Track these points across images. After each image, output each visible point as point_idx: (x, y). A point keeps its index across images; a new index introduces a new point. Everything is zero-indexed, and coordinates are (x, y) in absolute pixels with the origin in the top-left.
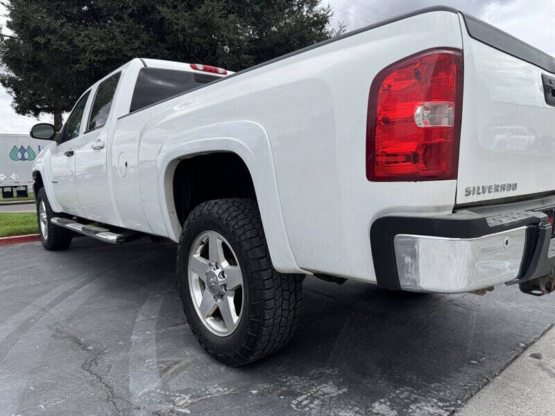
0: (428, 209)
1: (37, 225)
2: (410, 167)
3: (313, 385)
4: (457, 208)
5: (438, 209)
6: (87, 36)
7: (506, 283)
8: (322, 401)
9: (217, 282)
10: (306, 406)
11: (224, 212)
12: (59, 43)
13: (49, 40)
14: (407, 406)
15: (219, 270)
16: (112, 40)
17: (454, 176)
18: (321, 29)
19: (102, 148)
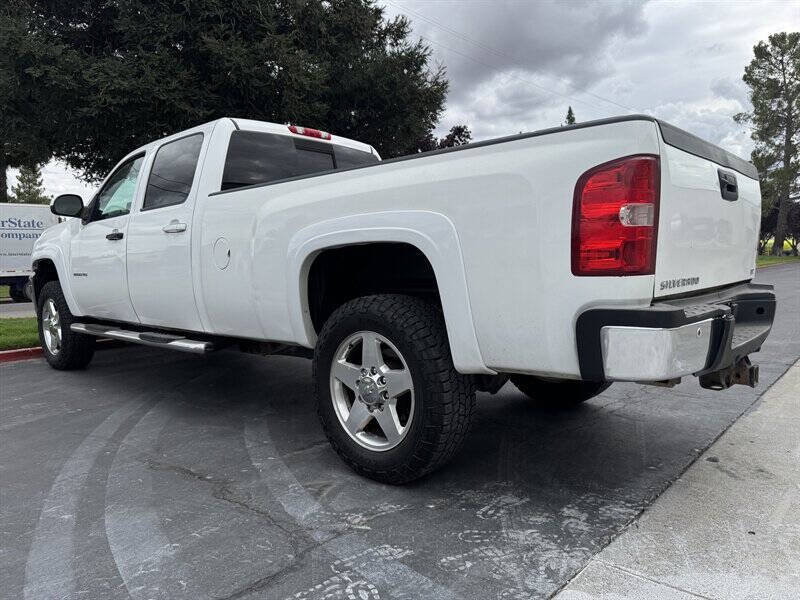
0: (633, 302)
1: (37, 336)
2: (613, 263)
3: (492, 497)
4: (655, 301)
5: (640, 302)
6: (101, 70)
7: (694, 374)
8: (509, 510)
9: (375, 390)
10: (493, 515)
11: (387, 309)
12: (61, 77)
13: (46, 73)
14: (596, 508)
15: (378, 376)
16: (140, 77)
17: (652, 271)
18: (415, 71)
19: (183, 231)
